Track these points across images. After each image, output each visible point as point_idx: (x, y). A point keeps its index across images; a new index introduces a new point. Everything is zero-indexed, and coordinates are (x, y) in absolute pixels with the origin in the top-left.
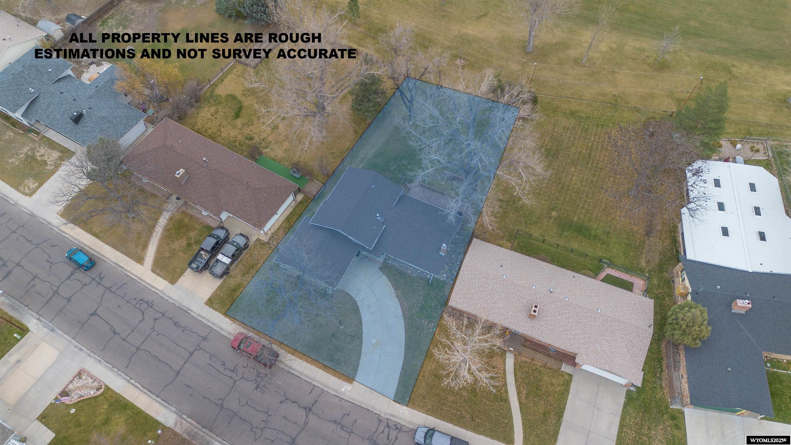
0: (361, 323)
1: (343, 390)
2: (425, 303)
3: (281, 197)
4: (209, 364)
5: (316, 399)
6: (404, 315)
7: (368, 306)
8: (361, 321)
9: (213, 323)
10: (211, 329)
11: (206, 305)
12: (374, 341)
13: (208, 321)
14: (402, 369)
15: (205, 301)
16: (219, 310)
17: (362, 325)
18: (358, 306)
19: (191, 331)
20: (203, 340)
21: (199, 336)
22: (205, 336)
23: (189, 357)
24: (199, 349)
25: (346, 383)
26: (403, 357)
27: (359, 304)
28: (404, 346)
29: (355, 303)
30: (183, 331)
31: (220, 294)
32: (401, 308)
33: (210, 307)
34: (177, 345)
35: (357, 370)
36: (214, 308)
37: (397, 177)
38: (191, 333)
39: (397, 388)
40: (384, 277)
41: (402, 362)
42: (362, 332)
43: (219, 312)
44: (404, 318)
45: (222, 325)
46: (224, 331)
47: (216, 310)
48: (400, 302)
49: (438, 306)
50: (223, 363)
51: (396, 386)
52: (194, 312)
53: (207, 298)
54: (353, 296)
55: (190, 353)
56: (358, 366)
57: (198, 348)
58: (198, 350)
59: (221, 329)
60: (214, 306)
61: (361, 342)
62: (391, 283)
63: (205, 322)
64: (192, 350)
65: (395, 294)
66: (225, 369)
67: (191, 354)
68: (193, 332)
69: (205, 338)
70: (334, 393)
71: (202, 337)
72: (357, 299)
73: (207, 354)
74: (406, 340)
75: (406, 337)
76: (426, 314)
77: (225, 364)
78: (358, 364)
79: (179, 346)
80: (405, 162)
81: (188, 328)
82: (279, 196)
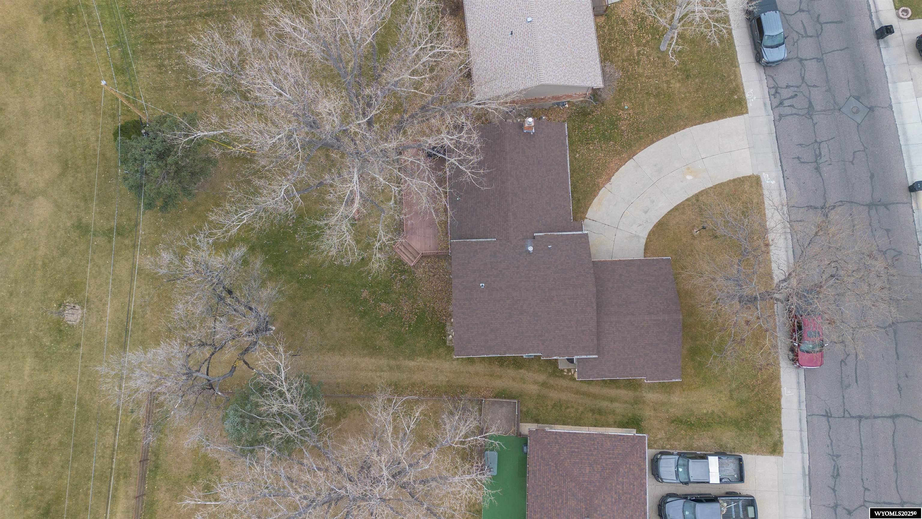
0: (676, 209)
1: (773, 182)
2: (595, 139)
3: (571, 443)
4: (856, 381)
5: (806, 208)
6: (630, 157)
7: (646, 212)
8: (673, 209)
9: (800, 420)
10: (810, 418)
11: (783, 452)
12: (689, 177)
13: (801, 430)
14: (704, 123)
15: (779, 458)
16: (779, 426)
17: (678, 205)
18: (655, 226)
19: (831, 444)
20: (831, 417)
21: (830, 428)
22: (824, 419)
23: (866, 418)
24: (846, 413)
25: (763, 184)
26: (687, 129)
27: (651, 227)
28: (672, 136)
29: (652, 233)
30: (838, 456)
31: (757, 441)
32: (621, 166)
33: (782, 443)
34: (862, 449)
35: (739, 179)
36: (781, 436)
37: (402, 290)
38: (834, 441)
39: (730, 116)
40: (590, 214)
41: (694, 127)
42: (688, 200)
43: (780, 424)
44: (634, 155)
45: (795, 405)
46: (799, 397)
47: (780, 430)
48: (614, 173)
49: (591, 119)
50: (843, 363)
51: (728, 119)
52: (803, 463)
53: (772, 459)
54: (643, 241)
55: (860, 422)
56: (734, 180)
57: (846, 415)
58: (849, 413)
59: (800, 402)
60: (777, 437)
61: (701, 193)
62: (593, 199)
63: (805, 434)
64: (855, 422)
65: (608, 186)
66: (848, 355)
67: (860, 418)
68: (832, 441)
69: (828, 415)
70: (784, 192)
71: (829, 422)
72: (644, 234)
73: (846, 396)
74: (663, 137)
75: (658, 140)
76: (611, 129)
77: (842, 360)
78: (730, 181)
79: (862, 445)
80: (365, 294)
81: (831, 453)
82: (571, 448)
